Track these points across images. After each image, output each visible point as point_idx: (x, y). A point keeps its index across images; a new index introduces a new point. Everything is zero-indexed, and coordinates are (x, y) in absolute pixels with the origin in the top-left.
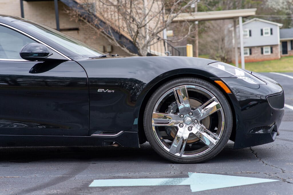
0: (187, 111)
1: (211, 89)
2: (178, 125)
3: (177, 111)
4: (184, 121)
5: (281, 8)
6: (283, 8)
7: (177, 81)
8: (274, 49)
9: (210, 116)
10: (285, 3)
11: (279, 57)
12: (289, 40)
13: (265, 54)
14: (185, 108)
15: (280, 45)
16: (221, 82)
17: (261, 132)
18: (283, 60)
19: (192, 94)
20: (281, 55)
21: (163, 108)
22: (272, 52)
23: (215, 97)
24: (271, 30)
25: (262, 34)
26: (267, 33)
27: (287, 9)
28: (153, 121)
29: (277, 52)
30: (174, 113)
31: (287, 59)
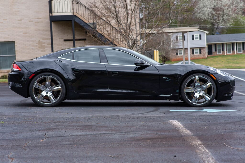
0: (198, 86)
1: (208, 78)
2: (195, 92)
3: (194, 86)
4: (197, 91)
5: (207, 18)
6: (208, 18)
7: (195, 74)
8: (202, 51)
9: (207, 89)
10: (210, 15)
11: (206, 57)
12: (213, 44)
13: (195, 54)
14: (198, 85)
15: (207, 47)
16: (212, 75)
17: (226, 95)
18: (209, 59)
19: (201, 80)
20: (207, 55)
21: (189, 85)
22: (200, 53)
23: (210, 81)
24: (200, 36)
25: (193, 39)
26: (197, 38)
27: (211, 19)
28: (185, 90)
29: (204, 53)
30: (193, 87)
31: (212, 58)
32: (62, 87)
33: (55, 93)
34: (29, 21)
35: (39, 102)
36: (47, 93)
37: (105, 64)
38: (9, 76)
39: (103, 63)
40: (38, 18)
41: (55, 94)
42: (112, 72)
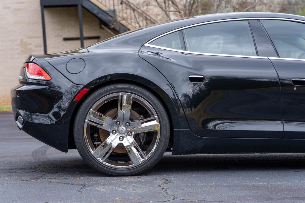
32: (160, 122)
33: (141, 138)
34: (5, 8)
35: (101, 164)
36: (121, 138)
37: (270, 58)
38: (17, 94)
39: (266, 58)
40: (18, 3)
41: (143, 140)
42: (294, 79)
